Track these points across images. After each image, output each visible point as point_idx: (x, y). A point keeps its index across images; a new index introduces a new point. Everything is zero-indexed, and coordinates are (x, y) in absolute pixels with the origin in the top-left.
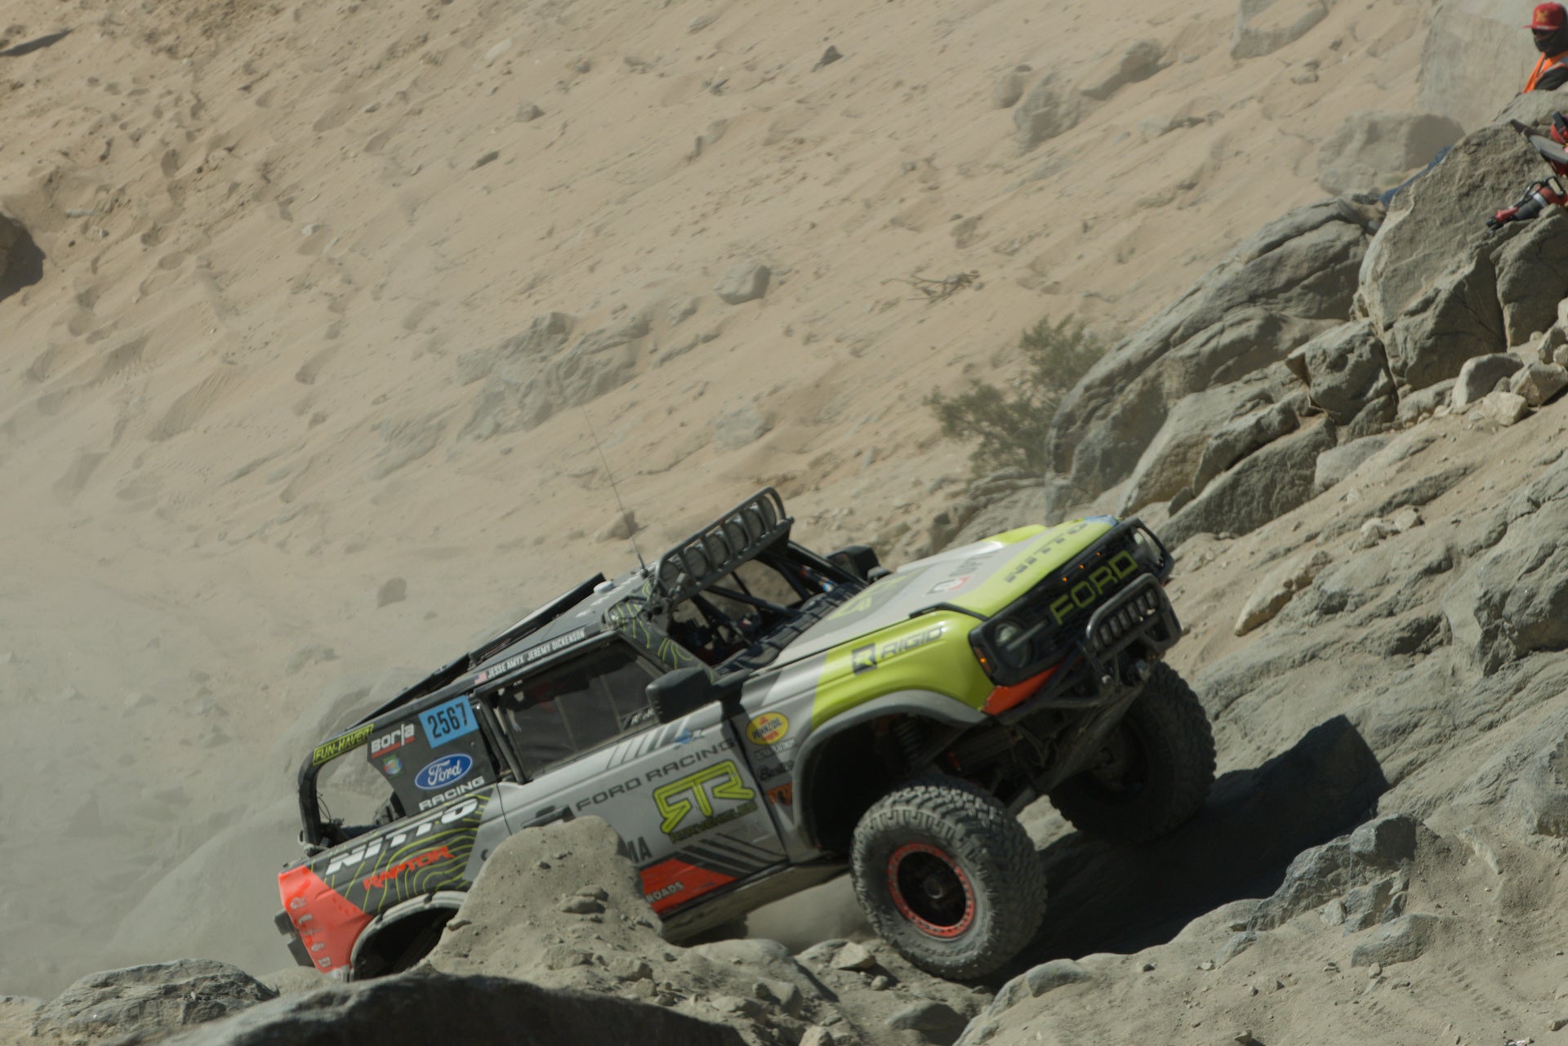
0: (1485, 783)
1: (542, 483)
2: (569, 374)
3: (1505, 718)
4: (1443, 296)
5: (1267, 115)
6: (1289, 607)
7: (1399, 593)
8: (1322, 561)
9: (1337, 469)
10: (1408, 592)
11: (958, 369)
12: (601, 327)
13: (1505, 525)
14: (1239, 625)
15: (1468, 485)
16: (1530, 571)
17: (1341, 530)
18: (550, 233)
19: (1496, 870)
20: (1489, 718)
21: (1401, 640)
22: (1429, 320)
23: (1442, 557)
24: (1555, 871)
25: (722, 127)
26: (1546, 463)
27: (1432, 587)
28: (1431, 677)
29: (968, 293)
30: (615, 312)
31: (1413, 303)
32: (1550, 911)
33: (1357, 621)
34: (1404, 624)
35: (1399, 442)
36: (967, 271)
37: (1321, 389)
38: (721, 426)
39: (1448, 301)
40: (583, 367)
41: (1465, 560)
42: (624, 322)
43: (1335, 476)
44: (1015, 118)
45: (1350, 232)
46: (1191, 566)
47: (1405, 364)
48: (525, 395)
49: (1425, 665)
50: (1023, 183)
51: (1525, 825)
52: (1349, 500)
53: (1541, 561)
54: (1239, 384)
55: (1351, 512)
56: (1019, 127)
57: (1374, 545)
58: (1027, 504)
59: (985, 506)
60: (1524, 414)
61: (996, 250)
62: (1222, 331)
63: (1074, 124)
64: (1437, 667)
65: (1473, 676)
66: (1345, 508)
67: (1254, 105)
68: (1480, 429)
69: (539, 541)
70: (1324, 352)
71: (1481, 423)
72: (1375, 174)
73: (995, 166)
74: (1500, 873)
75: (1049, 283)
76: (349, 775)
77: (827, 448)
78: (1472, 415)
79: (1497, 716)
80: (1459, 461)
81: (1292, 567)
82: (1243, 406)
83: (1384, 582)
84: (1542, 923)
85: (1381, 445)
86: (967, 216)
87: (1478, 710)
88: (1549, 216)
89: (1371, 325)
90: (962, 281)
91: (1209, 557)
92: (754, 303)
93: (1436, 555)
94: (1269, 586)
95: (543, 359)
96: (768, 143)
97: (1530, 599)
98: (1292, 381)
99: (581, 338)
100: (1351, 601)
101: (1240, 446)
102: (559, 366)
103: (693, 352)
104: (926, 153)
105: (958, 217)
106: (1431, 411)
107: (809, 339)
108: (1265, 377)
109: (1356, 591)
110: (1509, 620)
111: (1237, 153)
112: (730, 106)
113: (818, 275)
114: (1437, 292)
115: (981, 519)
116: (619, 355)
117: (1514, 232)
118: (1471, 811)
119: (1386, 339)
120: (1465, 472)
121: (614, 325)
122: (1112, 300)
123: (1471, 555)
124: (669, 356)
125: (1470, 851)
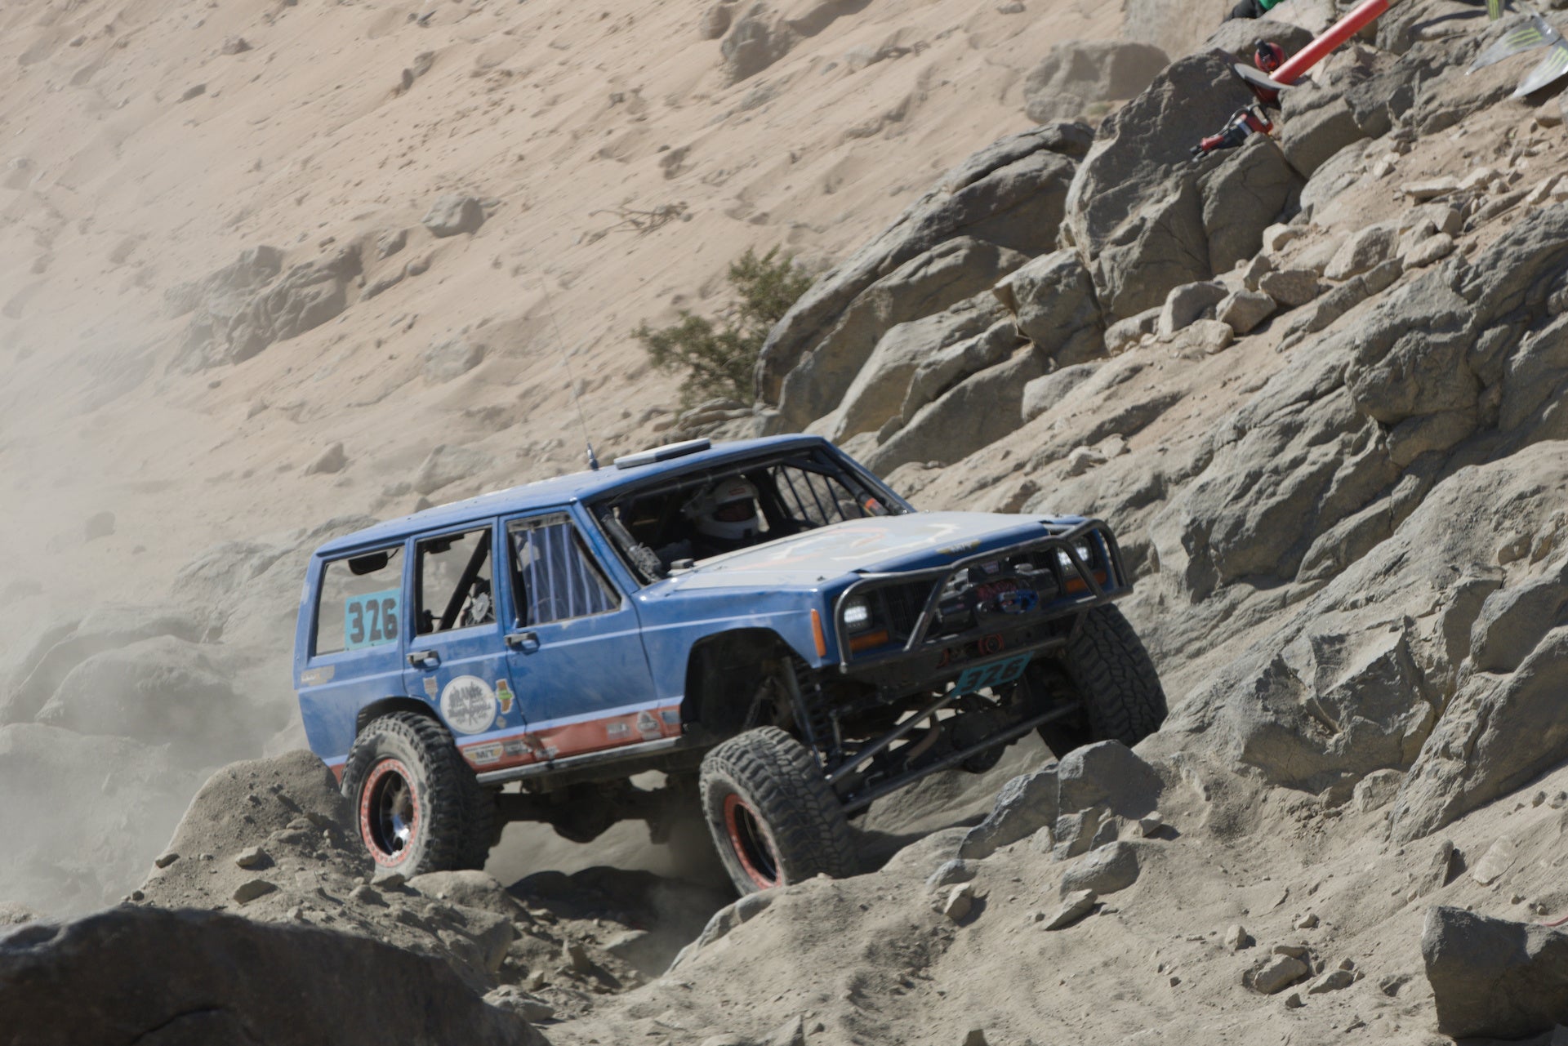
0: (1193, 709)
1: (251, 415)
2: (279, 307)
3: (1212, 645)
4: (1149, 224)
5: (973, 43)
8: (1028, 491)
9: (1044, 397)
11: (667, 300)
12: (310, 259)
13: (1211, 452)
15: (1174, 413)
16: (1237, 498)
17: (1050, 458)
18: (258, 166)
19: (1203, 796)
20: (1196, 645)
22: (1135, 250)
23: (1150, 486)
24: (1262, 797)
25: (428, 60)
26: (1251, 391)
27: (1140, 514)
28: (1139, 605)
29: (676, 225)
30: (323, 245)
31: (1120, 231)
32: (1257, 837)
35: (1106, 370)
36: (675, 202)
37: (1028, 318)
38: (429, 358)
39: (1153, 230)
40: (291, 301)
41: (1172, 489)
42: (332, 254)
43: (1043, 404)
44: (722, 49)
45: (1056, 162)
47: (1112, 292)
48: (234, 329)
50: (730, 113)
51: (1234, 751)
52: (1057, 429)
53: (1248, 489)
54: (947, 313)
55: (1058, 441)
56: (726, 58)
57: (1083, 472)
60: (1229, 343)
61: (704, 180)
62: (929, 262)
63: (783, 53)
64: (1144, 595)
65: (1180, 605)
66: (1053, 437)
67: (959, 37)
68: (1186, 357)
69: (248, 474)
70: (1032, 283)
71: (1188, 351)
72: (1081, 105)
73: (703, 97)
74: (1208, 799)
75: (757, 213)
76: (57, 710)
77: (536, 380)
78: (1179, 342)
79: (1204, 643)
80: (1166, 389)
81: (1000, 496)
82: (951, 335)
84: (1249, 849)
85: (1087, 374)
86: (675, 147)
87: (1185, 638)
88: (1253, 144)
89: (1078, 254)
90: (669, 212)
91: (917, 486)
92: (463, 236)
93: (1144, 481)
95: (252, 292)
96: (476, 75)
97: (1236, 526)
98: (999, 310)
99: (289, 272)
101: (948, 375)
102: (266, 300)
103: (400, 286)
104: (634, 83)
105: (665, 148)
106: (1137, 339)
107: (517, 271)
108: (973, 306)
110: (1215, 548)
111: (945, 83)
112: (435, 39)
113: (526, 208)
114: (1143, 220)
116: (327, 288)
117: (1217, 162)
118: (1179, 738)
119: (1092, 268)
120: (1174, 399)
121: (321, 258)
122: (820, 230)
123: (1177, 483)
124: (379, 289)
125: (1178, 778)
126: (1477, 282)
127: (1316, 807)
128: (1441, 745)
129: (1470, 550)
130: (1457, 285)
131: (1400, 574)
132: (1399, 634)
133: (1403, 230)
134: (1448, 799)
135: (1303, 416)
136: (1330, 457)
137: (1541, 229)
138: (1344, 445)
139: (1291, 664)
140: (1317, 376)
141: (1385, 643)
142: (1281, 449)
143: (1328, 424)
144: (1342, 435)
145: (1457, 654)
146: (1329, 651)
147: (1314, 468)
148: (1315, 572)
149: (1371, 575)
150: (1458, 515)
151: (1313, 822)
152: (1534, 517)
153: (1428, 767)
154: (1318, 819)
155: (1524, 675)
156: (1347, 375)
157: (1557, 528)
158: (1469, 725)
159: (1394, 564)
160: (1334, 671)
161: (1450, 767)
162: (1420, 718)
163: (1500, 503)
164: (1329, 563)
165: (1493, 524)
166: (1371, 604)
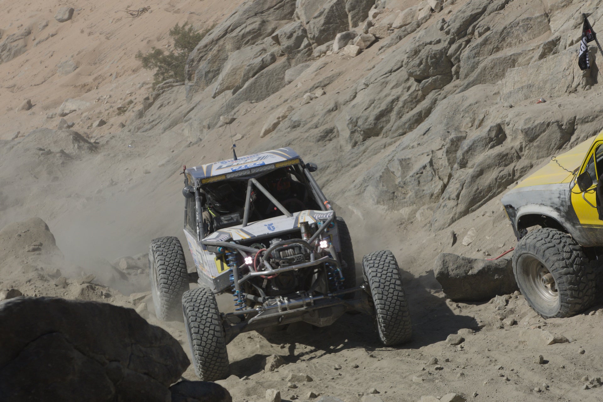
0: (357, 187)
2: (3, 50)
3: (360, 163)
4: (327, 11)
6: (280, 126)
7: (319, 119)
8: (291, 109)
9: (293, 75)
10: (322, 119)
11: (145, 41)
12: (14, 33)
13: (356, 93)
14: (262, 134)
15: (341, 79)
16: (366, 109)
17: (297, 97)
19: (363, 219)
20: (354, 163)
21: (321, 136)
22: (322, 20)
23: (334, 106)
26: (368, 70)
27: (331, 117)
28: (332, 149)
29: (147, 14)
30: (18, 27)
31: (316, 14)
32: (383, 232)
33: (305, 130)
34: (321, 131)
35: (315, 65)
36: (146, 7)
37: (285, 47)
38: (60, 67)
39: (328, 13)
40: (8, 48)
41: (342, 106)
42: (22, 31)
43: (293, 78)
46: (243, 113)
47: (314, 36)
49: (330, 145)
51: (372, 202)
52: (299, 87)
53: (370, 106)
54: (254, 46)
55: (299, 91)
57: (308, 103)
58: (178, 92)
59: (163, 93)
60: (360, 52)
62: (246, 27)
64: (334, 146)
65: (348, 148)
66: (297, 90)
68: (344, 59)
70: (285, 34)
71: (344, 56)
75: (176, 9)
77: (99, 73)
78: (340, 54)
79: (357, 162)
80: (337, 71)
81: (280, 112)
82: (257, 54)
83: (313, 116)
84: (380, 237)
85: (308, 66)
87: (350, 161)
89: (301, 22)
90: (144, 10)
91: (249, 110)
92: (69, 21)
93: (332, 106)
94: (271, 119)
97: (366, 119)
98: (274, 44)
99: (7, 37)
100: (302, 123)
101: (257, 68)
103: (47, 41)
106: (325, 53)
107: (90, 34)
108: (263, 43)
109: (304, 120)
110: (359, 127)
113: (92, 10)
114: (325, 9)
115: (161, 98)
116: (21, 43)
118: (352, 198)
119: (307, 27)
120: (339, 74)
121: (19, 32)
122: (199, 14)
123: (344, 104)
124: (39, 42)
125: (353, 212)
126: (449, 27)
127: (404, 220)
128: (448, 196)
129: (453, 125)
130: (442, 29)
131: (429, 135)
132: (430, 157)
133: (420, 10)
134: (451, 215)
135: (389, 79)
136: (399, 93)
137: (471, 7)
138: (404, 89)
139: (392, 170)
140: (393, 64)
141: (426, 160)
142: (381, 91)
143: (397, 81)
144: (403, 85)
145: (451, 163)
146: (405, 164)
147: (394, 97)
148: (396, 135)
149: (418, 136)
150: (449, 113)
151: (403, 226)
152: (476, 112)
153: (443, 204)
154: (404, 225)
155: (476, 170)
156: (404, 63)
157: (485, 116)
158: (458, 189)
159: (427, 131)
160: (407, 171)
161: (452, 203)
162: (439, 187)
163: (464, 108)
164: (401, 131)
165: (462, 115)
166: (419, 146)
